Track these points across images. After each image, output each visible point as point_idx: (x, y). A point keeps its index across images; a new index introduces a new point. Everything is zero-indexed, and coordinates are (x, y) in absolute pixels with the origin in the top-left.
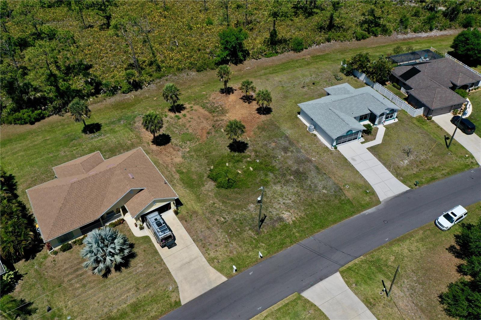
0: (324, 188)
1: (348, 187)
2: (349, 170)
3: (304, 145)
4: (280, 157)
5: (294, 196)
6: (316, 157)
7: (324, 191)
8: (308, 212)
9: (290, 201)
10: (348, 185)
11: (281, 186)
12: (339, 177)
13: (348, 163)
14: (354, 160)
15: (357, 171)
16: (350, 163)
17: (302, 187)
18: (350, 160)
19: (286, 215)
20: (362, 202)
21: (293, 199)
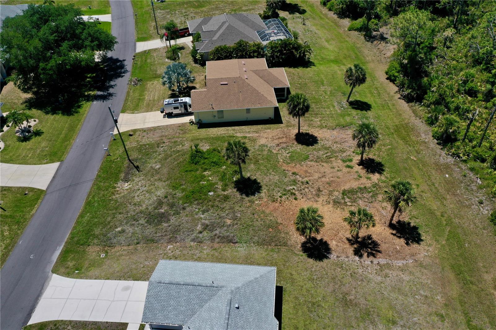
0: (123, 231)
1: (101, 257)
2: (118, 272)
3: (201, 252)
4: (202, 216)
5: (139, 200)
6: (170, 251)
7: (119, 229)
8: (112, 202)
9: (136, 195)
10: (104, 258)
11: (159, 196)
12: (122, 255)
13: (129, 277)
14: (126, 289)
15: (108, 279)
16: (125, 279)
17: (141, 212)
18: (130, 283)
19: (126, 186)
20: (73, 256)
21: (136, 198)
